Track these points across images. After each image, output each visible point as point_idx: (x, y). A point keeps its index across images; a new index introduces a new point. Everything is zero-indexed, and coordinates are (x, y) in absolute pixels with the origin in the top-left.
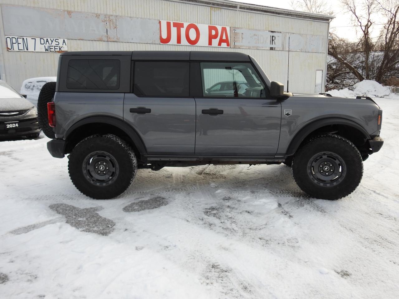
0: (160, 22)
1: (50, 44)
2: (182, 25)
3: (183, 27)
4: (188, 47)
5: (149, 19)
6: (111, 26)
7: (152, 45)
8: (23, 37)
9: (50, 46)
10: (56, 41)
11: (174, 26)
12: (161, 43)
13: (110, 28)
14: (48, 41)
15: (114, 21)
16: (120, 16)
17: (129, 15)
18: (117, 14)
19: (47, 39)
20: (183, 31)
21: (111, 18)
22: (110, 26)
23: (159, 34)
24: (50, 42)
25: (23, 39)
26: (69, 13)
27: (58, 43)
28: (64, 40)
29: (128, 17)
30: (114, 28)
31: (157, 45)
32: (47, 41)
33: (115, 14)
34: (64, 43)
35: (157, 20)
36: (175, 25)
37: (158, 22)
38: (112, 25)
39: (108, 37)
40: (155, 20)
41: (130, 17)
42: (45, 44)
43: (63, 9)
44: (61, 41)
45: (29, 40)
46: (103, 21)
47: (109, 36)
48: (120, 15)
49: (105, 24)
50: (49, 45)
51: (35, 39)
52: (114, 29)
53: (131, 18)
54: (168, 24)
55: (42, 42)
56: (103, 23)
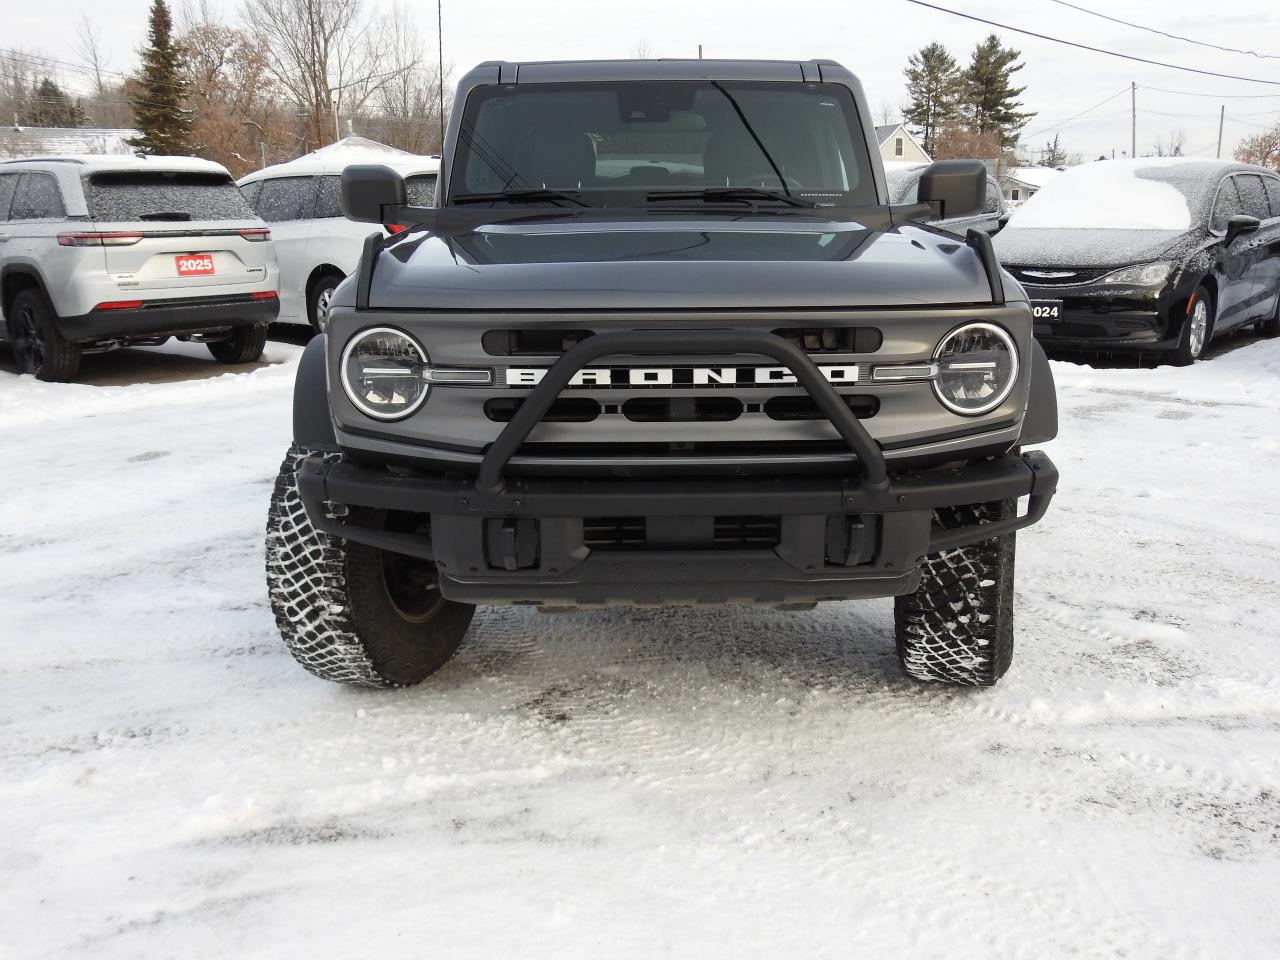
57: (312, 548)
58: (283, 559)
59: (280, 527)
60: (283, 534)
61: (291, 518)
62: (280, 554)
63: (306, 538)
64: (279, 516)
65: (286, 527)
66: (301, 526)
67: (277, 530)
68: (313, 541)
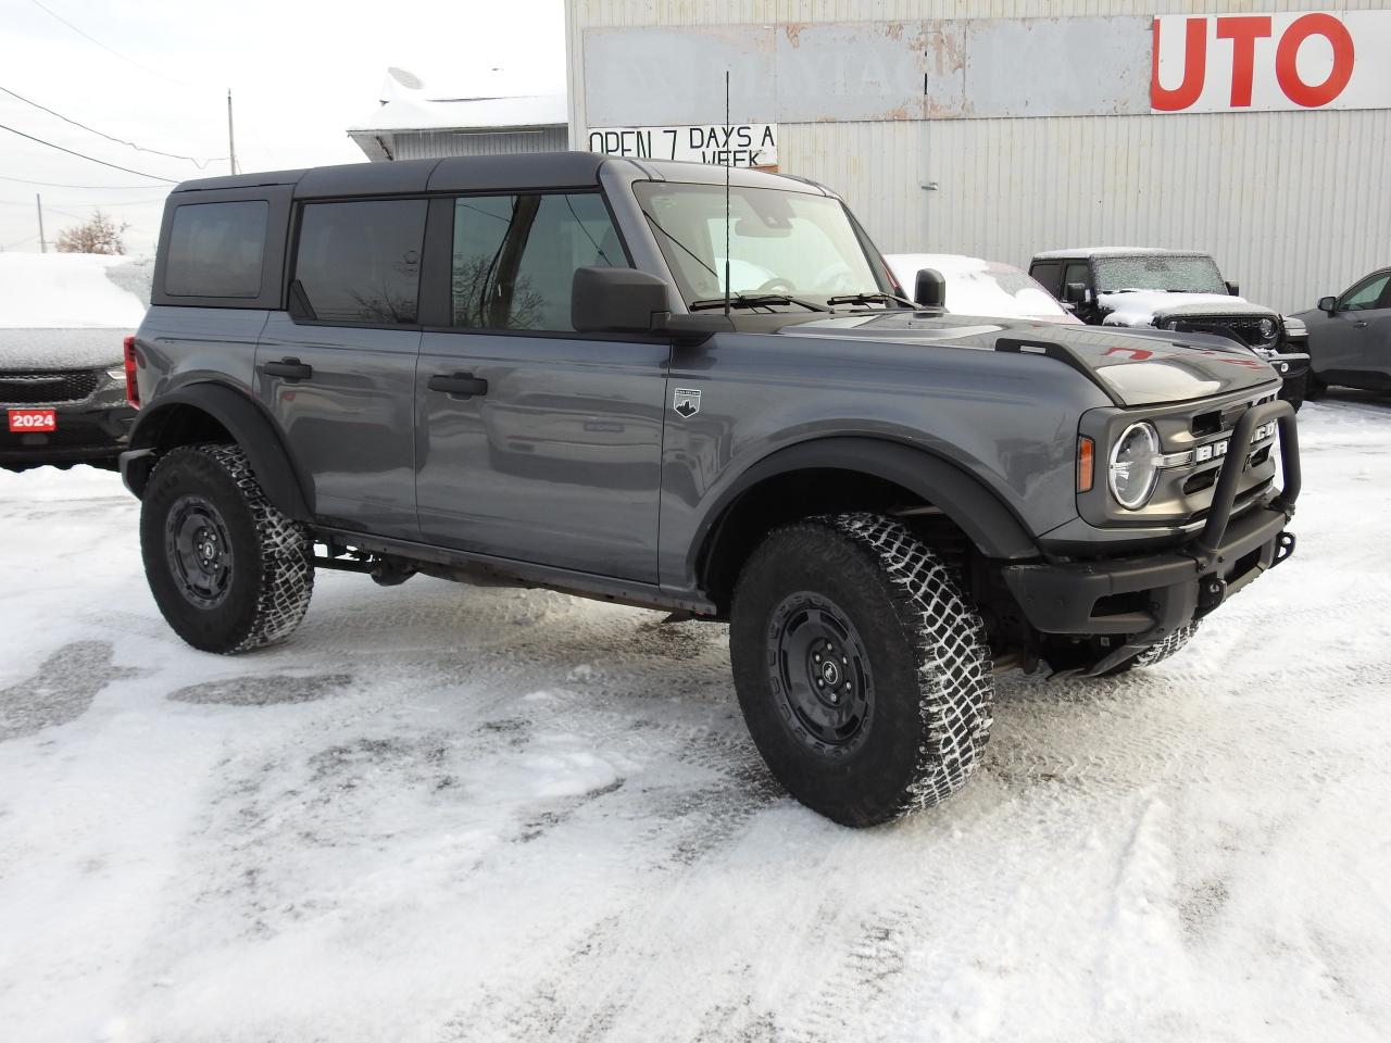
0: (1155, 26)
1: (721, 143)
2: (1263, 27)
3: (1266, 32)
4: (1286, 118)
5: (1108, 17)
6: (944, 61)
7: (1111, 121)
8: (639, 130)
9: (720, 152)
10: (742, 132)
11: (1221, 34)
12: (1154, 111)
13: (940, 71)
14: (715, 137)
15: (959, 40)
16: (984, 20)
17: (1021, 13)
18: (972, 14)
19: (712, 130)
20: (1265, 52)
21: (945, 30)
22: (939, 60)
23: (1149, 73)
24: (721, 137)
25: (639, 133)
26: (792, 30)
27: (746, 141)
28: (768, 128)
29: (1015, 19)
30: (953, 66)
31: (1134, 121)
32: (710, 137)
33: (961, 14)
34: (768, 138)
35: (1144, 16)
36: (1226, 27)
37: (1148, 24)
38: (946, 59)
39: (929, 103)
40: (1134, 17)
41: (1024, 19)
42: (704, 148)
43: (772, 20)
44: (757, 133)
45: (657, 134)
46: (913, 48)
47: (932, 100)
48: (985, 14)
49: (918, 57)
50: (717, 150)
51: (675, 132)
52: (953, 72)
53: (1027, 23)
54: (1196, 30)
55: (697, 142)
56: (912, 53)
57: (970, 666)
58: (946, 688)
59: (936, 655)
60: (940, 662)
61: (942, 642)
62: (942, 683)
63: (962, 658)
64: (929, 644)
65: (941, 653)
66: (954, 648)
67: (934, 659)
68: (969, 659)
